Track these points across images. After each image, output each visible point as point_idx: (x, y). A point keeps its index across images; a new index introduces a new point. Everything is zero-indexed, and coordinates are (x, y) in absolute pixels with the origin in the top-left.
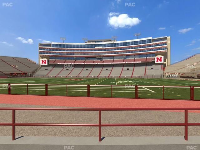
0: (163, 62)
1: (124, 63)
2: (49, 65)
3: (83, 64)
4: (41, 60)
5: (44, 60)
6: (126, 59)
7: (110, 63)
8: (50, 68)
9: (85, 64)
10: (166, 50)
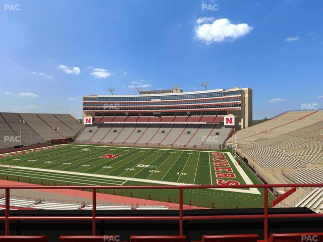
0: (233, 124)
1: (186, 123)
2: (94, 125)
3: (135, 123)
4: (85, 118)
5: (88, 119)
6: (192, 116)
7: (169, 123)
8: (95, 128)
9: (138, 123)
10: (240, 107)
